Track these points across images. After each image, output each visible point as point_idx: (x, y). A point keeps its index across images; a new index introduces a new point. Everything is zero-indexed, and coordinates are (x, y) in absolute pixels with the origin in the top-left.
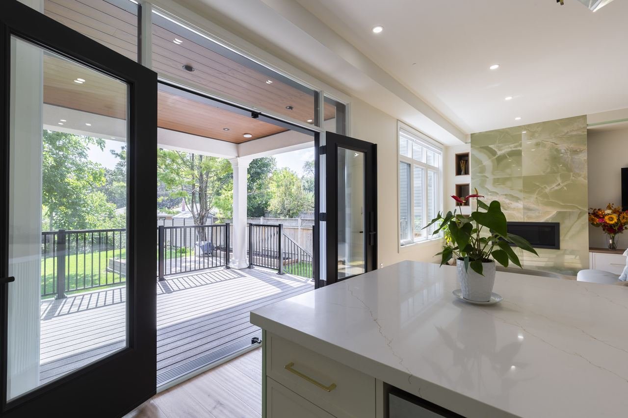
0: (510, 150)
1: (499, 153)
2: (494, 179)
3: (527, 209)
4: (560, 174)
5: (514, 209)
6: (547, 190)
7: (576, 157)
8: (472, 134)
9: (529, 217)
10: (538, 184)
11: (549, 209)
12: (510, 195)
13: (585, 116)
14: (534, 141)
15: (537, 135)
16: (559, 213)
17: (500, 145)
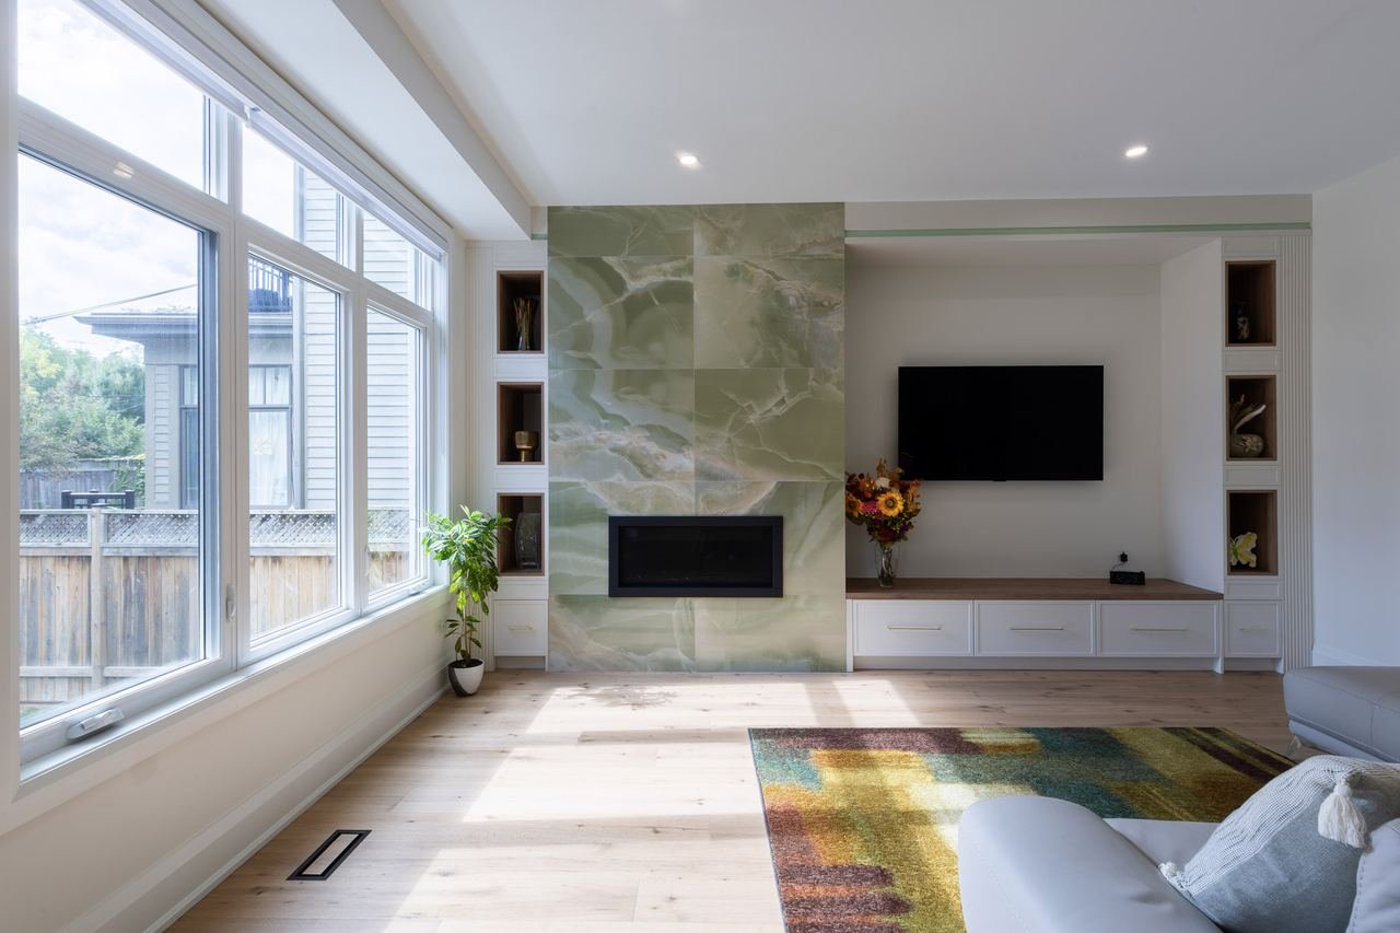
0: (662, 279)
1: (633, 286)
2: (618, 373)
3: (706, 475)
4: (783, 369)
5: (671, 475)
6: (753, 419)
7: (822, 322)
8: (551, 210)
9: (710, 502)
10: (732, 396)
11: (759, 474)
12: (662, 427)
13: (840, 206)
14: (724, 261)
15: (731, 243)
16: (781, 487)
17: (634, 259)
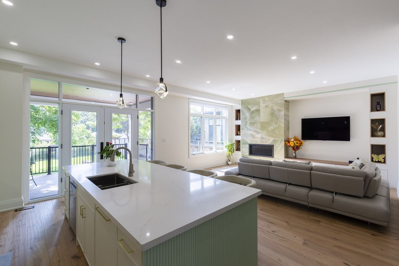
0: (256, 108)
1: (252, 110)
2: (250, 123)
3: (262, 138)
4: (274, 121)
5: (257, 138)
6: (269, 129)
7: (280, 113)
8: (242, 100)
9: (263, 142)
10: (266, 126)
11: (270, 138)
12: (256, 131)
13: (283, 94)
14: (265, 105)
15: (266, 102)
16: (274, 140)
17: (252, 106)
